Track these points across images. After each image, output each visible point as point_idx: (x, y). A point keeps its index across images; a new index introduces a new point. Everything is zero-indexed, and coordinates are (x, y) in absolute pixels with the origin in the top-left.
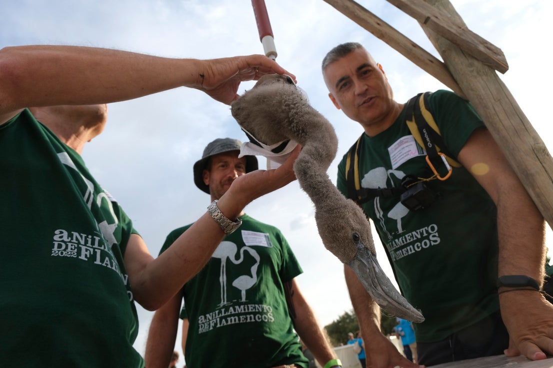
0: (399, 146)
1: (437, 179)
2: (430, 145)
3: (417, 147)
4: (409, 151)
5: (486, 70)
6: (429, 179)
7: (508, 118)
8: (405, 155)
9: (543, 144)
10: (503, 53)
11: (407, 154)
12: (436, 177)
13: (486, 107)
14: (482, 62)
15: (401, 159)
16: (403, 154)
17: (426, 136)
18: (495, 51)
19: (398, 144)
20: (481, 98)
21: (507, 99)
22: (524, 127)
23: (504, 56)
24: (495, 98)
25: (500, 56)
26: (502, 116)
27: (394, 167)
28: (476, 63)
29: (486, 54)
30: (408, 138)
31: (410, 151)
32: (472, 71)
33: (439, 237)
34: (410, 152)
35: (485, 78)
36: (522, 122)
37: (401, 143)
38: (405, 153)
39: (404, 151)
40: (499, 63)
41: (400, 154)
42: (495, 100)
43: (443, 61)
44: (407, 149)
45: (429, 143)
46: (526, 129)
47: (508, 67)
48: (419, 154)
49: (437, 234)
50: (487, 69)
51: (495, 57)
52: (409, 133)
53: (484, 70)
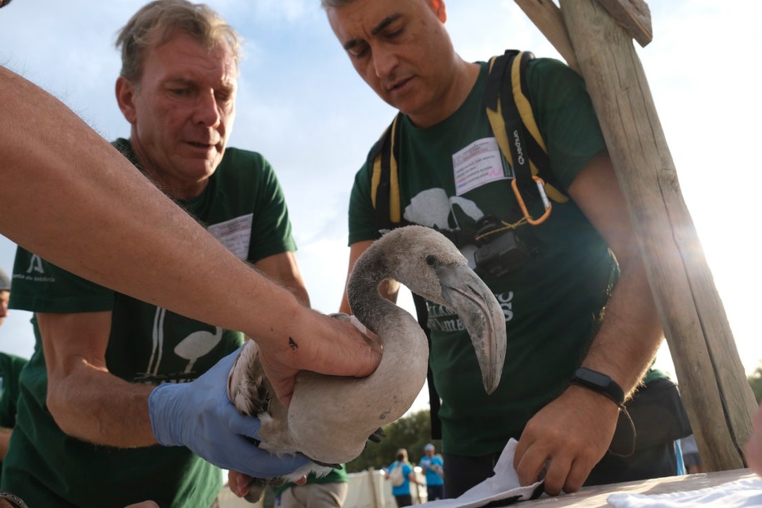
0: (473, 155)
1: (528, 224)
2: (521, 159)
3: (502, 162)
4: (488, 168)
5: (619, 35)
6: (515, 224)
7: (634, 119)
8: (480, 173)
9: (675, 171)
10: (649, 12)
11: (485, 172)
12: (526, 220)
13: (605, 96)
14: (616, 19)
15: (473, 180)
16: (478, 172)
17: (517, 144)
18: (639, 6)
19: (470, 151)
20: (602, 80)
21: (639, 91)
22: (652, 140)
23: (650, 17)
24: (622, 84)
25: (644, 15)
26: (626, 115)
27: (460, 190)
28: (606, 19)
29: (623, 8)
30: (487, 143)
31: (491, 167)
32: (598, 32)
33: (512, 310)
34: (490, 171)
35: (614, 47)
36: (652, 129)
37: (476, 151)
38: (481, 171)
39: (480, 166)
40: (640, 26)
41: (472, 169)
42: (621, 87)
43: (558, 5)
44: (485, 164)
45: (520, 157)
46: (655, 143)
47: (651, 37)
48: (505, 176)
49: (510, 306)
50: (620, 33)
51: (635, 16)
52: (490, 134)
53: (615, 35)
